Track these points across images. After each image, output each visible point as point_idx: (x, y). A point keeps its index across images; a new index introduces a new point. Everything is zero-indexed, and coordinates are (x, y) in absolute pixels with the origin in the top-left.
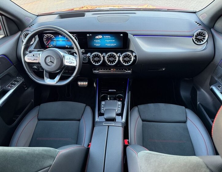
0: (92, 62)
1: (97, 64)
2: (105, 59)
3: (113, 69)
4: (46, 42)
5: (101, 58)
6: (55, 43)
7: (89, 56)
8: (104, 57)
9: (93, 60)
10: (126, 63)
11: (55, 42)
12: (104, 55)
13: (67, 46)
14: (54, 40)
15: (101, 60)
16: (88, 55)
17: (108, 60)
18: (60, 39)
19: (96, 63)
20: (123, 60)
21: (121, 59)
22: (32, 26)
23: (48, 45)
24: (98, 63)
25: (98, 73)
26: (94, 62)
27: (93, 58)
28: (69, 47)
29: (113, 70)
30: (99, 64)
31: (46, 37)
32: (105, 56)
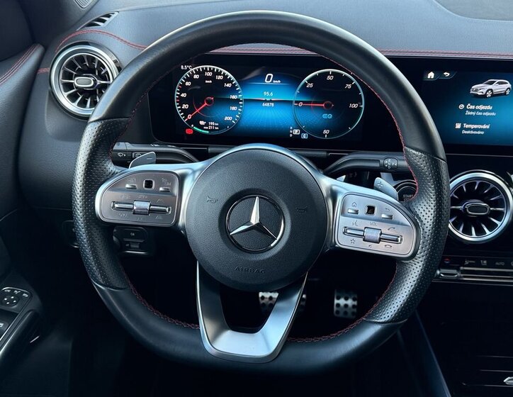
0: (450, 223)
1: (474, 238)
4: (185, 106)
6: (233, 114)
11: (234, 108)
13: (296, 132)
14: (234, 97)
18: (267, 95)
22: (103, 21)
23: (195, 121)
25: (458, 280)
28: (304, 136)
31: (190, 79)
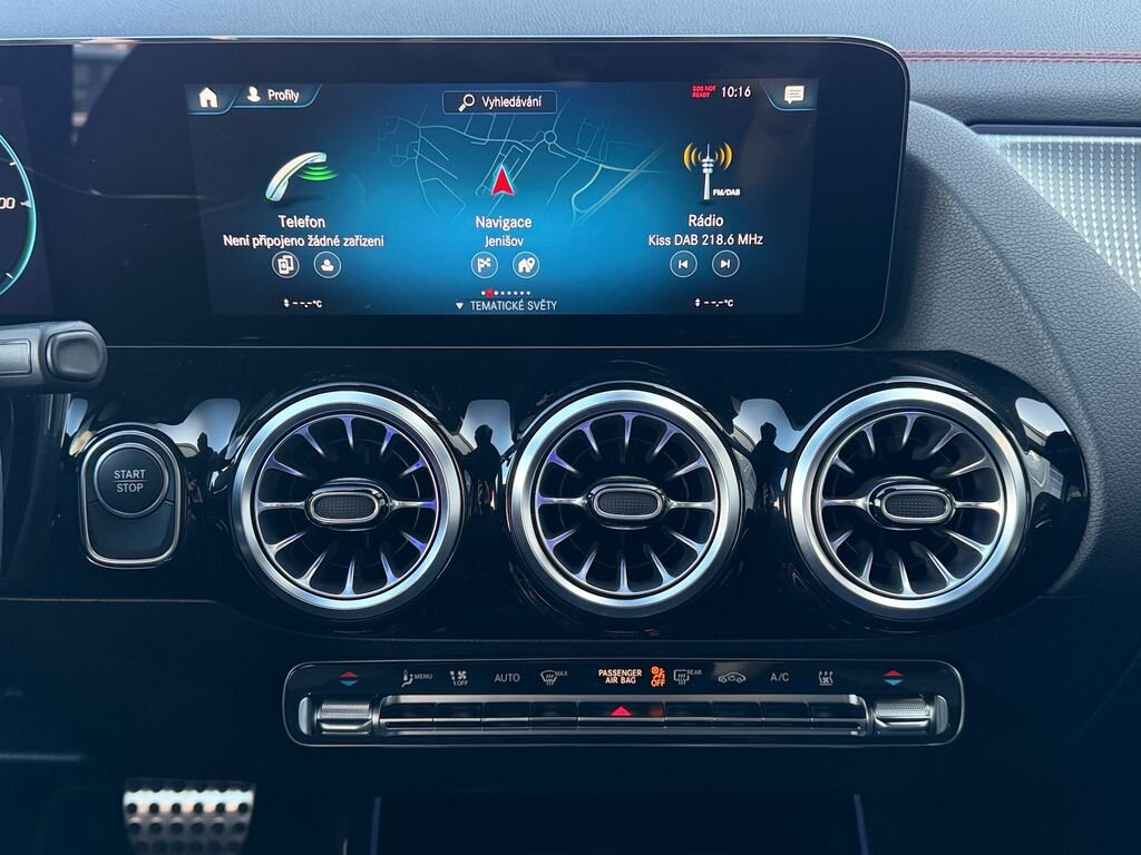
0: (267, 555)
1: (348, 601)
2: (505, 493)
3: (630, 676)
5: (427, 485)
7: (205, 459)
8: (481, 466)
9: (273, 525)
10: (884, 579)
12: (483, 434)
15: (424, 524)
16: (185, 435)
17: (551, 520)
19: (330, 581)
20: (834, 520)
21: (800, 500)
24: (371, 579)
26: (294, 561)
27: (274, 485)
29: (643, 685)
30: (396, 588)
32: (503, 442)
